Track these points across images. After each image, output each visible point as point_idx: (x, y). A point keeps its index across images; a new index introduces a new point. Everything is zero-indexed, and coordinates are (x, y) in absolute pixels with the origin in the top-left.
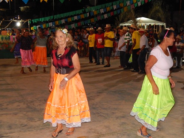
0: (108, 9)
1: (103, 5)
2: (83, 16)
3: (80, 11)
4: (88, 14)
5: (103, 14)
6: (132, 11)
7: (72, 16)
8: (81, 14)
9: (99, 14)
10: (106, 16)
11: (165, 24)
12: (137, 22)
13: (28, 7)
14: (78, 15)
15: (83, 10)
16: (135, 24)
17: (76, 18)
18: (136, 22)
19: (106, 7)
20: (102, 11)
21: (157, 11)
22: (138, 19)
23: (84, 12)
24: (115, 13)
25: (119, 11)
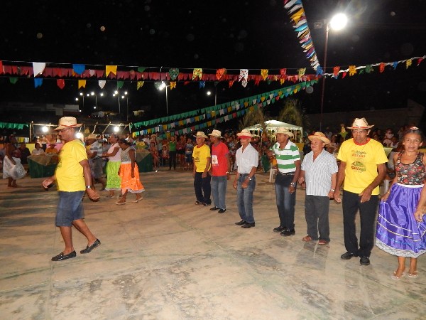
0: (229, 110)
1: (223, 105)
2: (197, 119)
3: (194, 112)
4: (204, 115)
5: (223, 115)
6: (260, 112)
7: (184, 119)
8: (195, 116)
9: (219, 116)
10: (226, 118)
11: (301, 129)
12: (266, 126)
13: (143, 111)
14: (191, 117)
15: (198, 111)
16: (264, 129)
17: (188, 121)
18: (264, 126)
19: (226, 107)
20: (222, 112)
21: (291, 112)
22: (267, 122)
23: (200, 114)
24: (238, 113)
25: (243, 113)
